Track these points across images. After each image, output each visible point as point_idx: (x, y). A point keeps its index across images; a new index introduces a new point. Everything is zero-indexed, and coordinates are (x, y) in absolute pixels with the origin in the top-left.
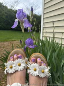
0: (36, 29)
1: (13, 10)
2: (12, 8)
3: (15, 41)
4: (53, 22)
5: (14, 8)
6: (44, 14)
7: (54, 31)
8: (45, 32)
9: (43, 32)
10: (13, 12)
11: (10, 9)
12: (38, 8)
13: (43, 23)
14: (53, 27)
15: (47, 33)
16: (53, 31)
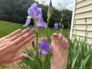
0: (63, 27)
1: (44, 6)
2: (43, 3)
3: (42, 37)
4: (86, 18)
5: (45, 3)
6: (76, 9)
7: (87, 30)
8: (75, 30)
9: (73, 30)
10: (43, 7)
11: (41, 5)
12: (71, 3)
13: (74, 20)
14: (86, 25)
15: (78, 31)
16: (85, 30)
